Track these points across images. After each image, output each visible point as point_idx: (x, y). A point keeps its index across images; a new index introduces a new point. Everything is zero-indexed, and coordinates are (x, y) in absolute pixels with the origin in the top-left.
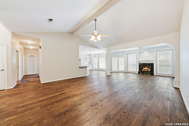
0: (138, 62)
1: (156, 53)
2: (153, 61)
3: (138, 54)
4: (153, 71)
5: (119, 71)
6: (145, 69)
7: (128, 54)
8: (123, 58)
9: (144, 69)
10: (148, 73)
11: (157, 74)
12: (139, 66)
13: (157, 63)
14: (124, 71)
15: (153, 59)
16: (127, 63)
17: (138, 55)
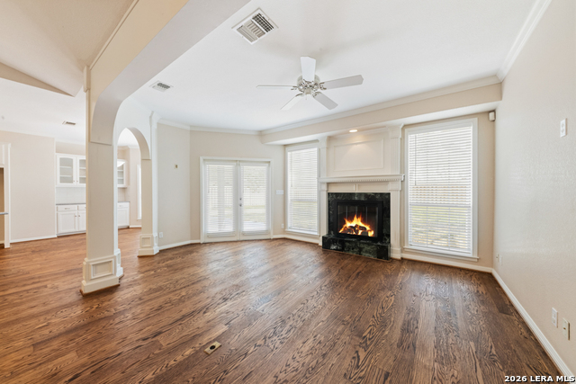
0: (324, 187)
1: (403, 139)
2: (386, 182)
3: (324, 144)
4: (389, 236)
5: (244, 234)
6: (353, 224)
7: (285, 146)
8: (264, 168)
9: (348, 224)
10: (366, 248)
11: (403, 250)
12: (329, 209)
13: (403, 191)
14: (267, 232)
15: (388, 172)
16: (280, 192)
17: (324, 152)
